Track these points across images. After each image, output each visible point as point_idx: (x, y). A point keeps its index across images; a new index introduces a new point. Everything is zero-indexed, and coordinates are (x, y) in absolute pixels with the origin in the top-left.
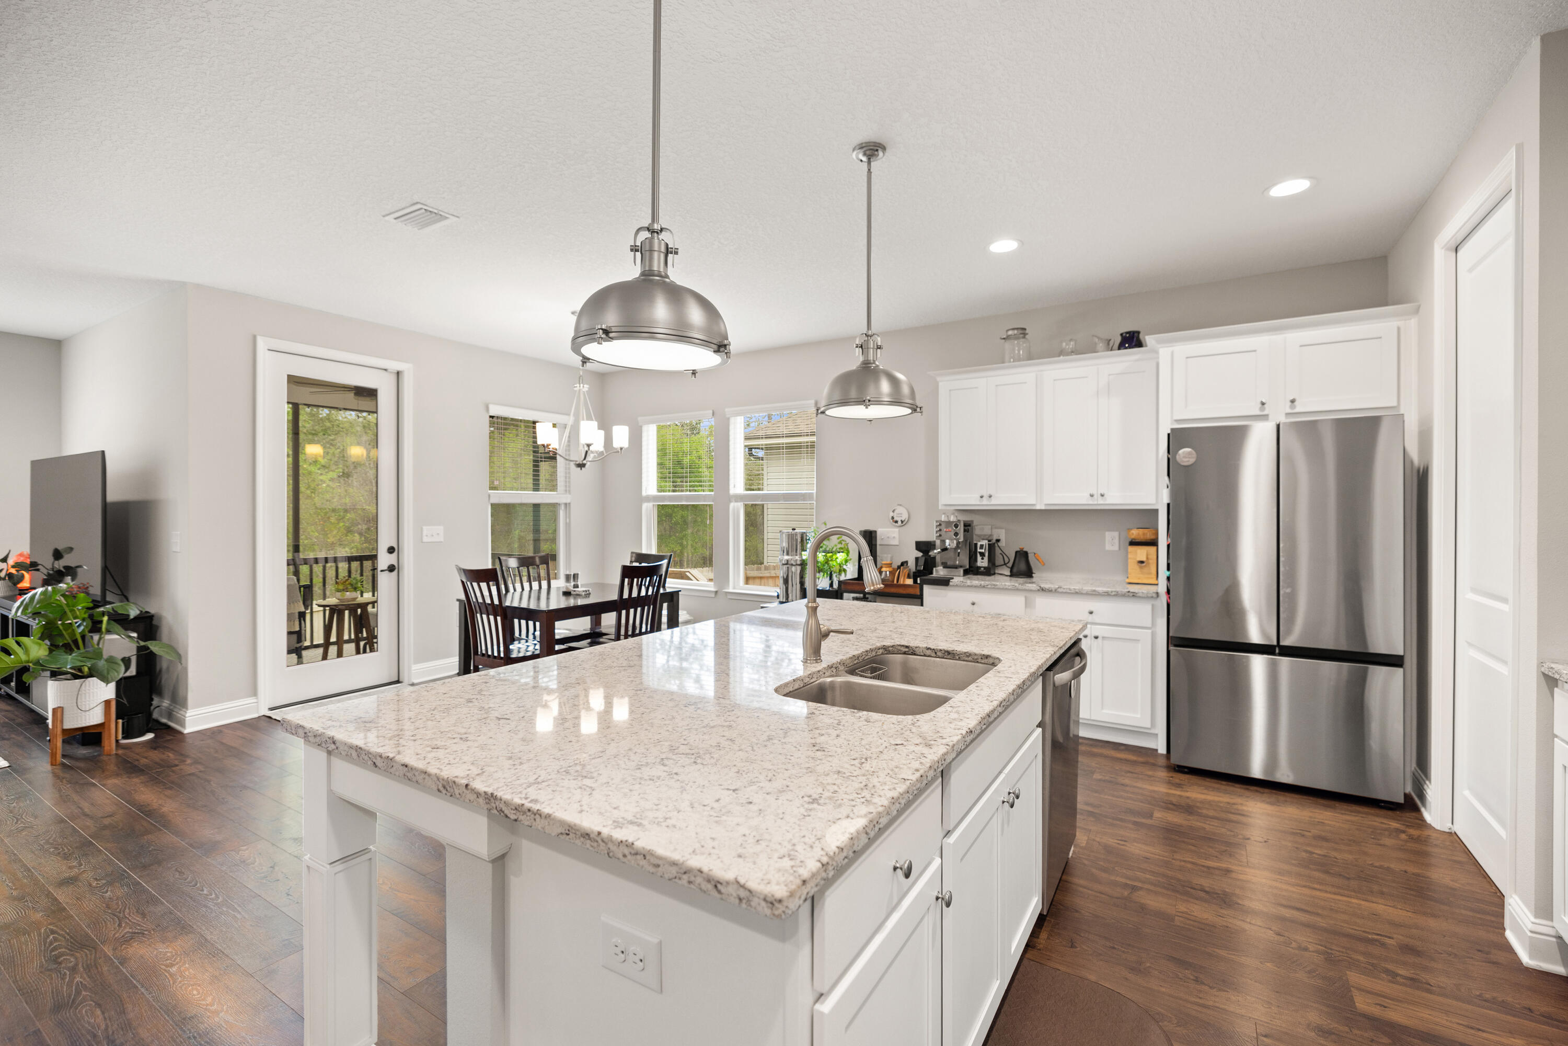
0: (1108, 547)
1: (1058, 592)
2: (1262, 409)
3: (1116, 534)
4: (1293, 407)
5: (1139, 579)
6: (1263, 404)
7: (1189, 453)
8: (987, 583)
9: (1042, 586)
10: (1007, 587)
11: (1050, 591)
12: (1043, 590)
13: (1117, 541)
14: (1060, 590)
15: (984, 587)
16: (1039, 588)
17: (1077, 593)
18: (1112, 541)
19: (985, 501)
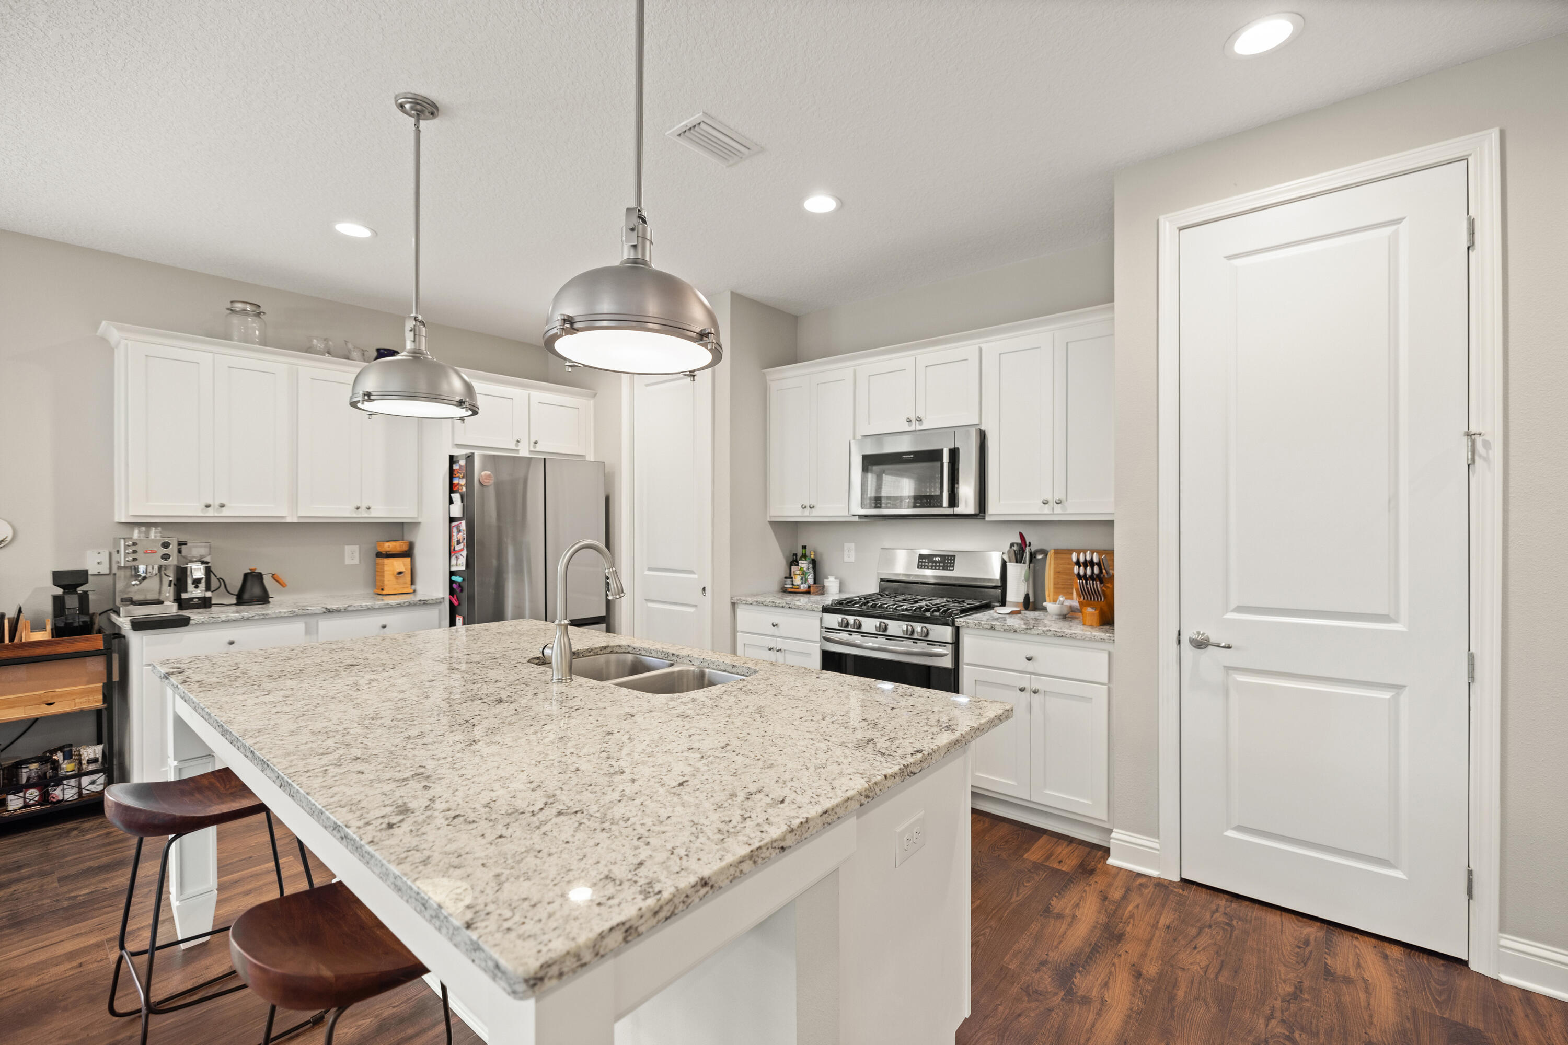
0: (348, 561)
1: (348, 611)
2: (517, 445)
3: (356, 548)
4: (535, 447)
5: (395, 589)
6: (518, 441)
7: (489, 476)
8: (253, 614)
9: (328, 607)
10: (282, 614)
11: (338, 611)
12: (329, 611)
13: (357, 555)
14: (350, 609)
15: (248, 619)
16: (324, 610)
17: (369, 609)
18: (352, 555)
19: (210, 512)
